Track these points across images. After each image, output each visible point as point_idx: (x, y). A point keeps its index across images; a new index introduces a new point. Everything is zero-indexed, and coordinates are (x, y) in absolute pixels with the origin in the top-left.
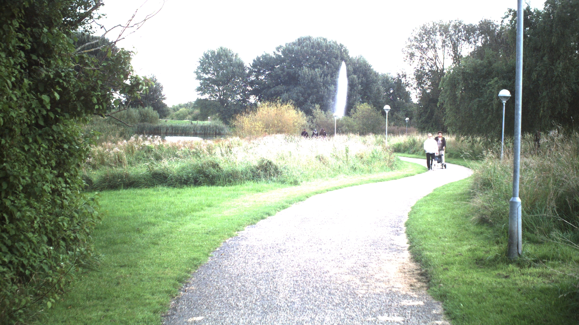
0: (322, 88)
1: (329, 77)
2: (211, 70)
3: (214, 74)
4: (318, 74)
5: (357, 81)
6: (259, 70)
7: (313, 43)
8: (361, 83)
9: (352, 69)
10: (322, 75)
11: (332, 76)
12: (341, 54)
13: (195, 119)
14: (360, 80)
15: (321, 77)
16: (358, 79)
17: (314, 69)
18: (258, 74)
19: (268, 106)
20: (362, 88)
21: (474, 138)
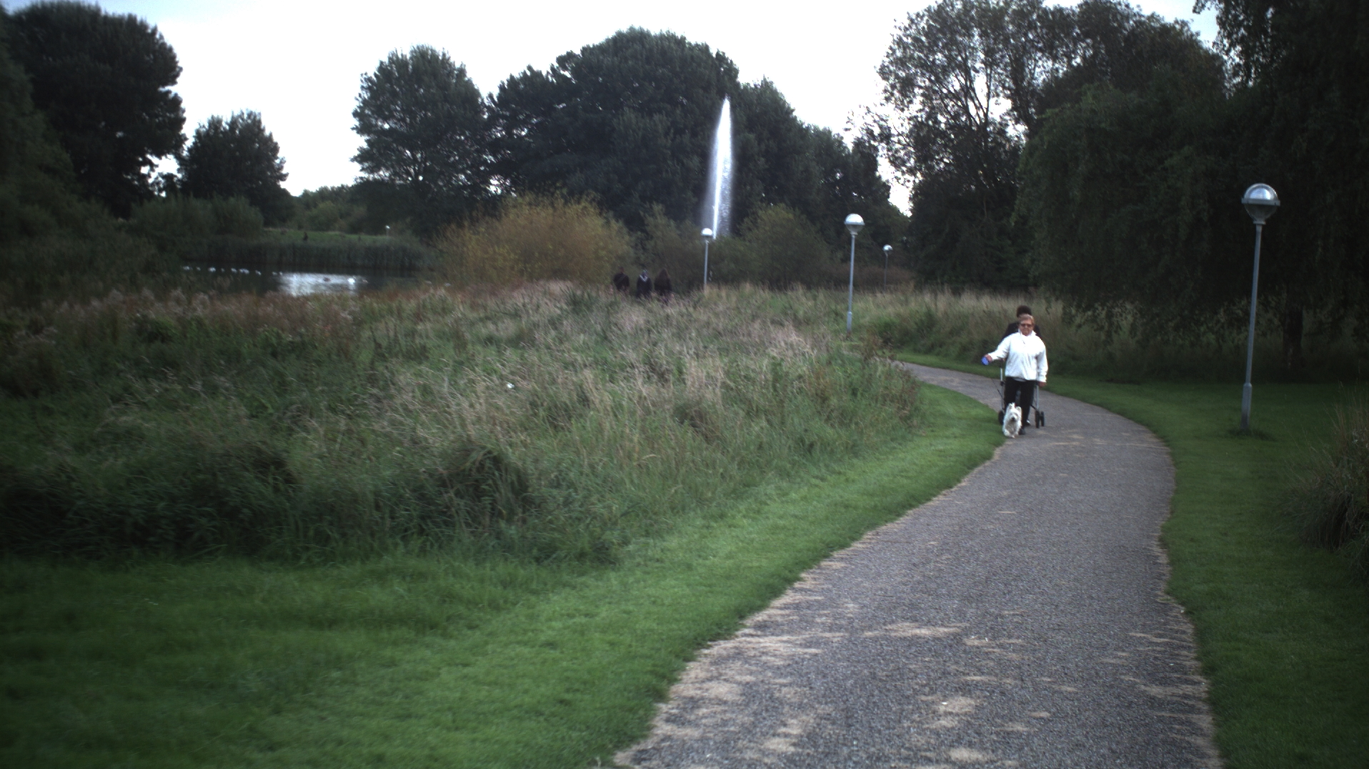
0: (670, 162)
1: (686, 138)
2: (396, 110)
3: (403, 120)
4: (660, 127)
5: (756, 149)
6: (515, 114)
7: (651, 50)
8: (766, 154)
9: (745, 118)
10: (669, 129)
11: (694, 134)
12: (718, 81)
13: (355, 229)
14: (763, 147)
15: (667, 134)
16: (759, 144)
17: (650, 115)
18: (512, 123)
19: (530, 204)
20: (767, 167)
21: (1115, 319)
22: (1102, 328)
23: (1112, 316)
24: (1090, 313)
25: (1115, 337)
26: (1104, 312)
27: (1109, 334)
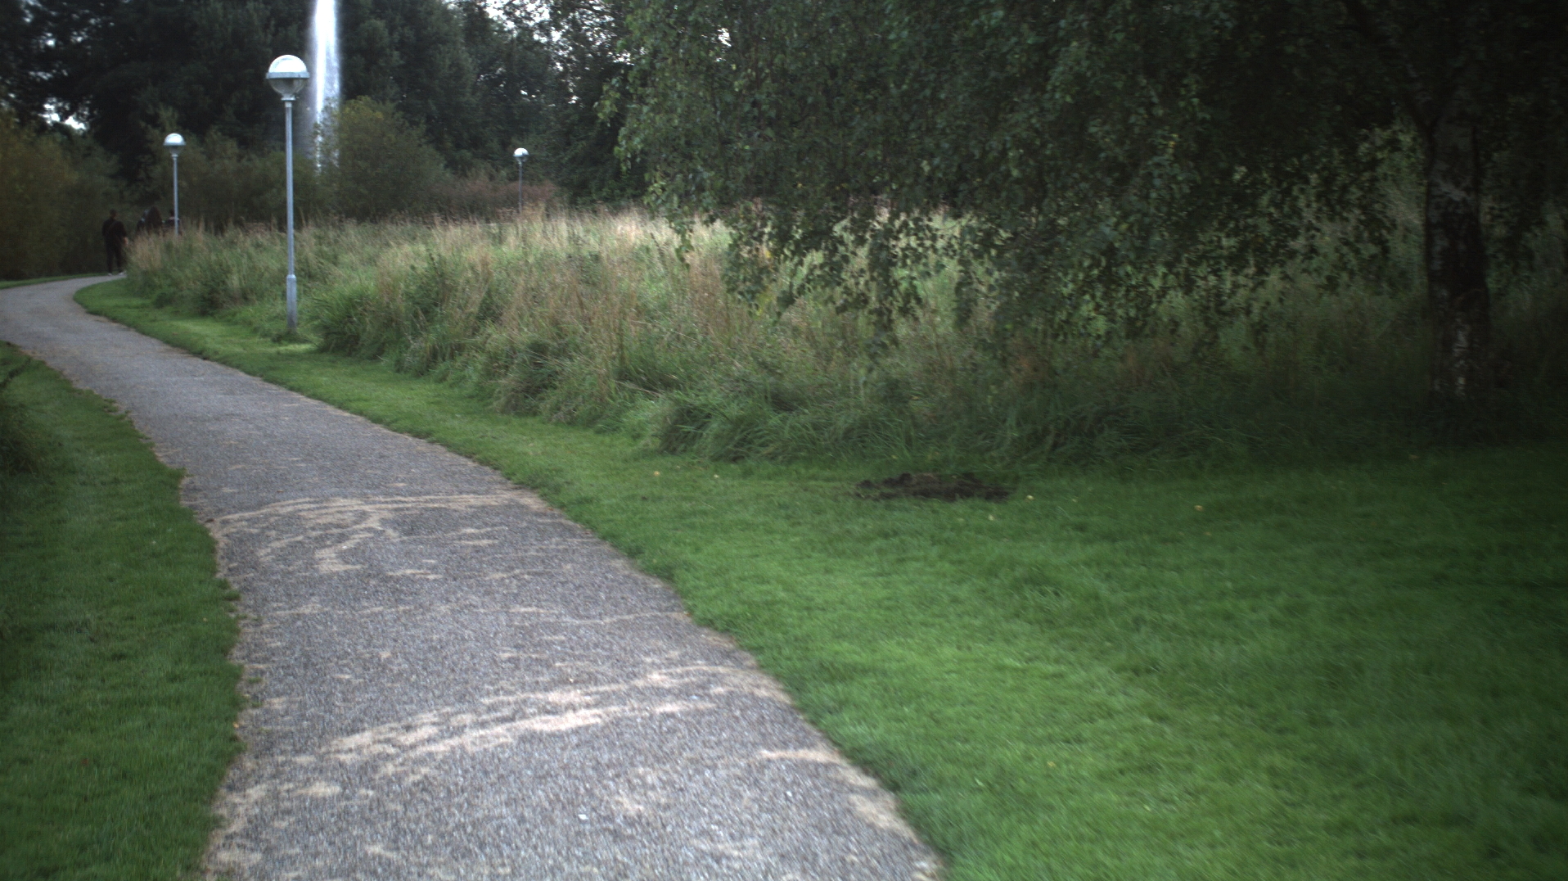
5: (386, 40)
8: (401, 45)
14: (396, 36)
15: (266, 27)
16: (391, 33)
20: (402, 62)
21: (900, 273)
22: (862, 300)
23: (890, 263)
24: (816, 257)
25: (902, 329)
26: (863, 252)
27: (884, 324)
